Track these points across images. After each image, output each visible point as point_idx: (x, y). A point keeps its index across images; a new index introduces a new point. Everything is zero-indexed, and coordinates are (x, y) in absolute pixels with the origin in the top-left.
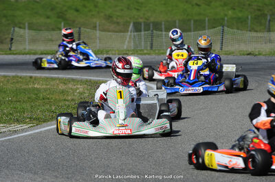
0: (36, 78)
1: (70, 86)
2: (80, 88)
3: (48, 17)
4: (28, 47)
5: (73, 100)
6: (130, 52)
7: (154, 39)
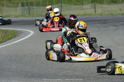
6: (20, 16)
7: (30, 10)
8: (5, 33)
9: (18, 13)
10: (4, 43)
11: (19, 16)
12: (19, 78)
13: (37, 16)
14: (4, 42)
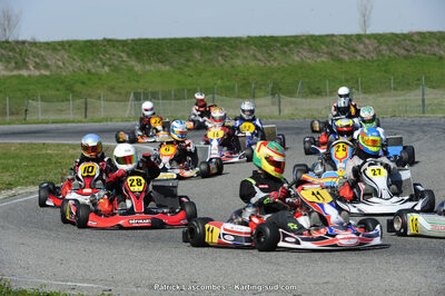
0: (48, 145)
3: (58, 90)
4: (41, 117)
9: (128, 112)
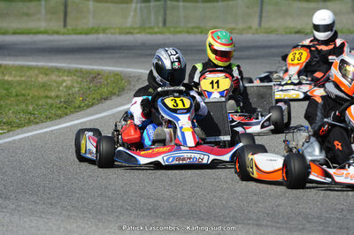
0: (6, 67)
1: (54, 77)
2: (68, 80)
5: (57, 96)
6: (136, 31)
7: (168, 12)
8: (92, 81)
9: (130, 19)
10: (89, 110)
11: (134, 28)
12: (132, 218)
13: (188, 33)
14: (88, 106)
